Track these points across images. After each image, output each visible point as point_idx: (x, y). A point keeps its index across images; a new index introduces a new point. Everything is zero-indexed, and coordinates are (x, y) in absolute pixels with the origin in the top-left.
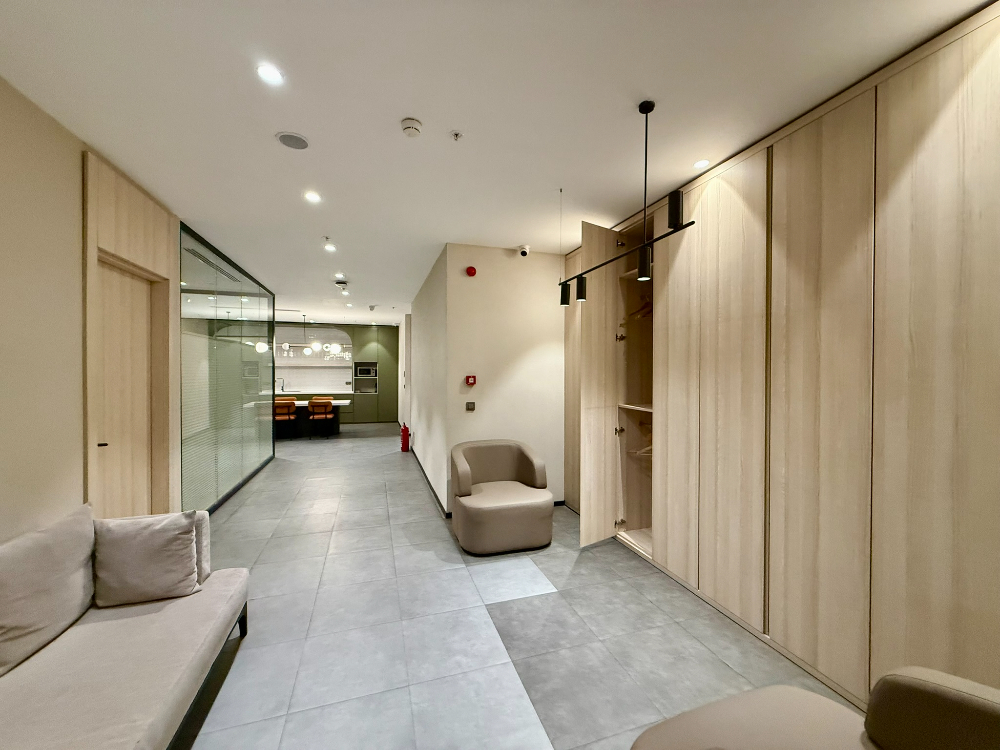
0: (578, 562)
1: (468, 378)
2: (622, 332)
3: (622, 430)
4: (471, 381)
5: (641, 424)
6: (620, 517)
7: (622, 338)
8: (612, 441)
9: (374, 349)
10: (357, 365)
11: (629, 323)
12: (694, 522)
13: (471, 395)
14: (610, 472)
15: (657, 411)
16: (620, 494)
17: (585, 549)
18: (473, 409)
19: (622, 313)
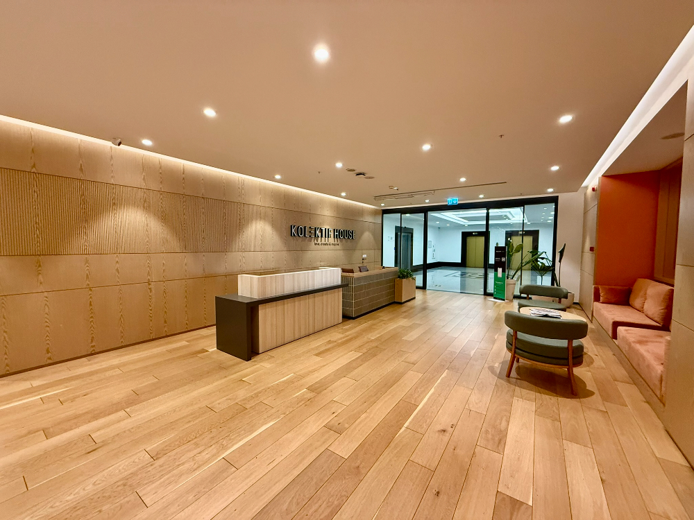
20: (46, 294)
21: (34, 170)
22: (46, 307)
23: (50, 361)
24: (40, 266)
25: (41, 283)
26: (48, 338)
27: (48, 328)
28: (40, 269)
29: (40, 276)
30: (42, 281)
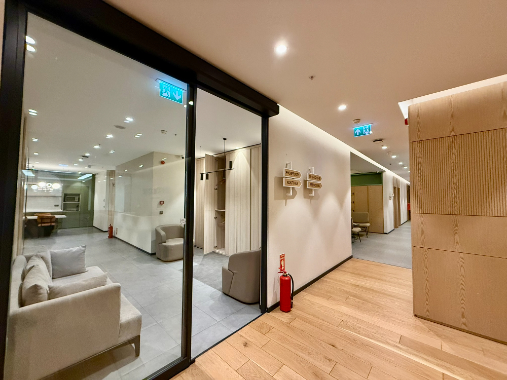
0: (203, 258)
1: (160, 202)
2: (216, 187)
3: (216, 218)
4: (162, 203)
5: (222, 215)
6: (216, 245)
7: (216, 189)
8: (213, 221)
9: (77, 186)
10: (65, 195)
11: (218, 185)
12: (236, 241)
13: (162, 208)
14: (212, 231)
15: (226, 211)
16: (215, 236)
17: (205, 255)
18: (162, 213)
19: (217, 181)
20: (462, 255)
21: (453, 133)
22: (462, 268)
23: (463, 327)
24: (457, 226)
25: (457, 243)
26: (462, 302)
27: (463, 291)
28: (456, 228)
29: (457, 236)
30: (458, 241)
